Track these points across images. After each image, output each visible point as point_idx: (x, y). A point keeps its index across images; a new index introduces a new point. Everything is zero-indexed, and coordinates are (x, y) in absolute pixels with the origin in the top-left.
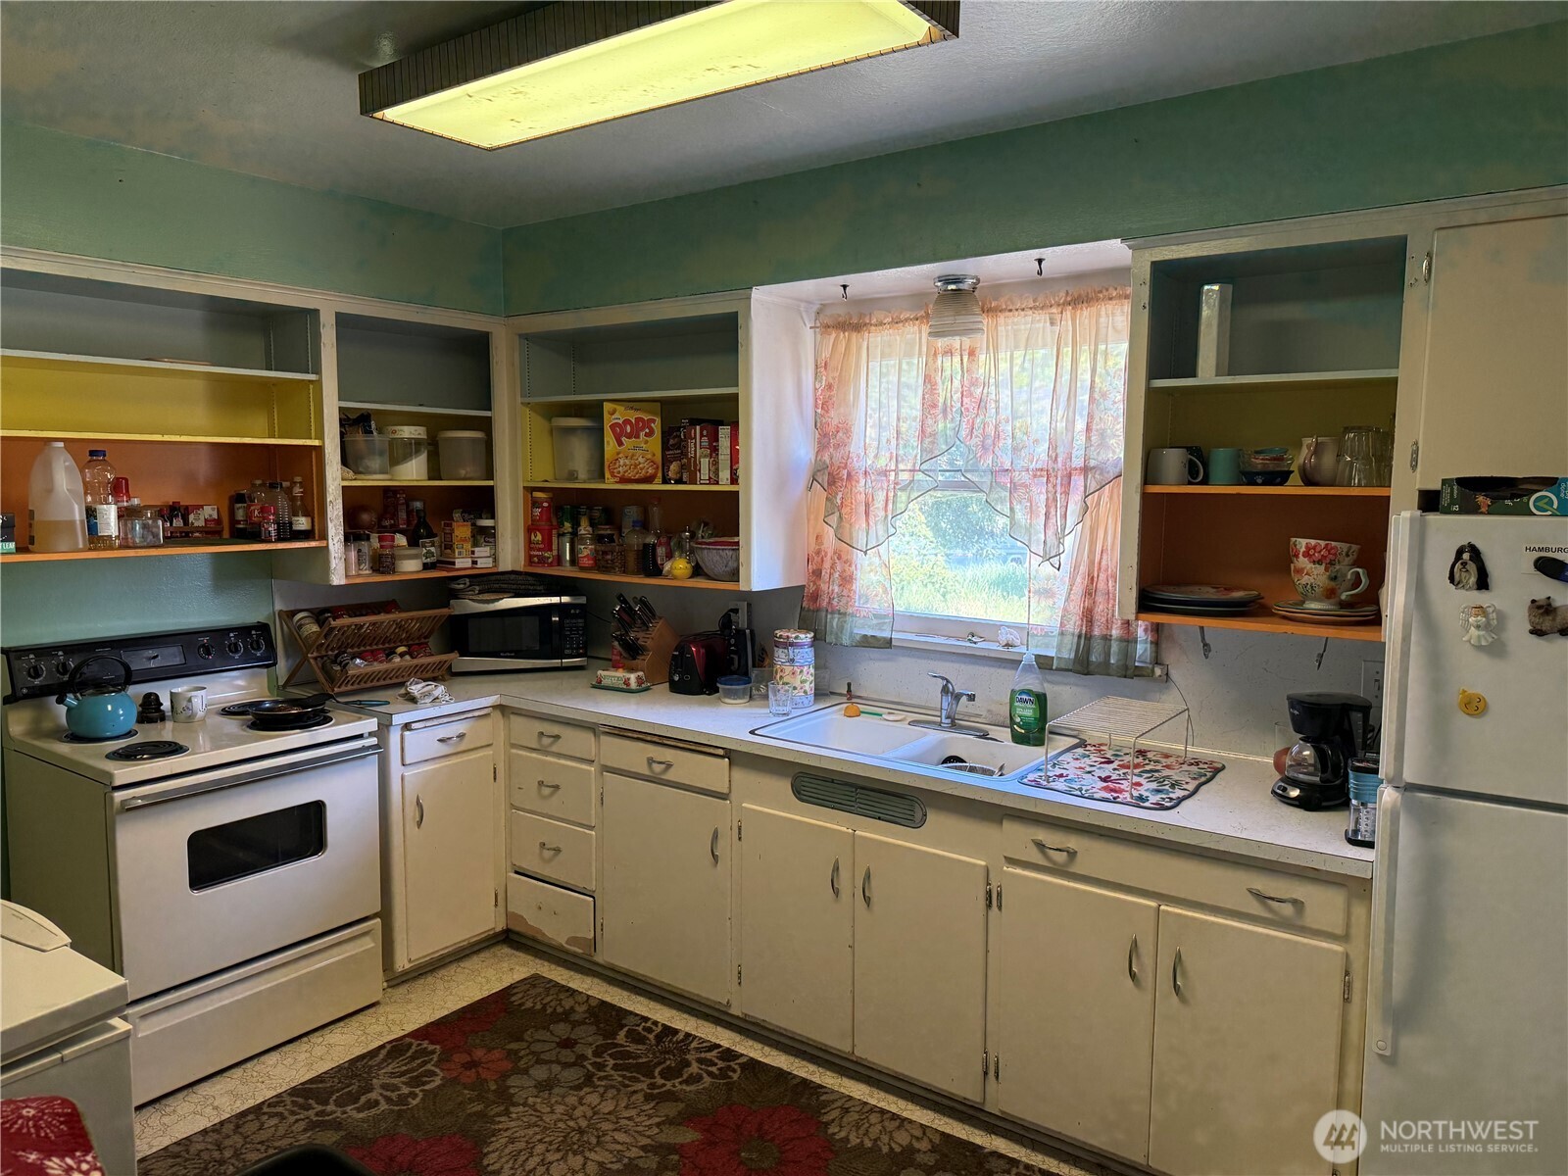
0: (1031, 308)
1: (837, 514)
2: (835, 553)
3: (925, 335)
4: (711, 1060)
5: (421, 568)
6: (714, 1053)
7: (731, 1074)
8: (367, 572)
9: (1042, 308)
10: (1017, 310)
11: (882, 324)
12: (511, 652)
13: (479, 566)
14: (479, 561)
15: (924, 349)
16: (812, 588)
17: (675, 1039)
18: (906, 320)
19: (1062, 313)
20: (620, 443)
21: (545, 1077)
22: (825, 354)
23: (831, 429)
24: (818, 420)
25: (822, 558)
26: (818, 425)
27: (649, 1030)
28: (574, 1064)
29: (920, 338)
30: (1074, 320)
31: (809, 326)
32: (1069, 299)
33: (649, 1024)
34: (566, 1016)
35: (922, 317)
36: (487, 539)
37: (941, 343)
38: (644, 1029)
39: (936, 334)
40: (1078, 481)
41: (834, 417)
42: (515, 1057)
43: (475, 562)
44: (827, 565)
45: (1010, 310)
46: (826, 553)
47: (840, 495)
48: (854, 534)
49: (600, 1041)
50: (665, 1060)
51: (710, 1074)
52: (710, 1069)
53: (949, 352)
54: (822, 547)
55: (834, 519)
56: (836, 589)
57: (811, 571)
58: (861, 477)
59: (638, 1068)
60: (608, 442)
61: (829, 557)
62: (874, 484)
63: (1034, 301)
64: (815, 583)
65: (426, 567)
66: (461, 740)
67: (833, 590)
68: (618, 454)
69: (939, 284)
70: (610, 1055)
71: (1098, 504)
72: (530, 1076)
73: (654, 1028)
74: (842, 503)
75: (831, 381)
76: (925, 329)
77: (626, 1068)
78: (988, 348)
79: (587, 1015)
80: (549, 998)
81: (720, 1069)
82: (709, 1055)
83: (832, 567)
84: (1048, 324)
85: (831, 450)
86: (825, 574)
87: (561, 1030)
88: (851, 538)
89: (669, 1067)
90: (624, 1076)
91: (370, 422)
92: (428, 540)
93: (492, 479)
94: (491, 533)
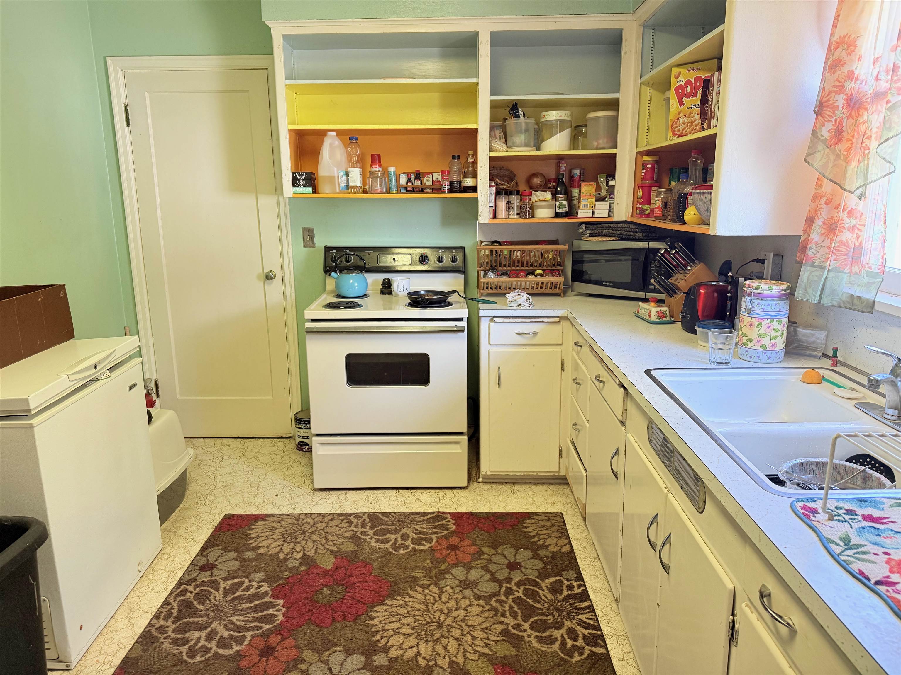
4: (578, 635)
5: (553, 215)
6: (590, 632)
7: (576, 654)
8: (515, 217)
12: (610, 282)
13: (595, 215)
14: (597, 212)
17: (578, 604)
20: (681, 104)
21: (474, 579)
27: (571, 588)
28: (498, 581)
33: (577, 584)
34: (538, 549)
38: (570, 585)
42: (478, 557)
43: (594, 213)
49: (533, 577)
50: (551, 614)
51: (563, 645)
52: (568, 640)
59: (528, 608)
60: (673, 104)
65: (557, 215)
66: (534, 336)
68: (679, 113)
70: (525, 589)
72: (467, 573)
73: (577, 588)
77: (522, 604)
79: (551, 555)
80: (547, 532)
81: (574, 646)
82: (583, 631)
87: (524, 555)
89: (545, 621)
90: (511, 608)
91: (518, 109)
92: (561, 196)
93: (615, 147)
94: (611, 190)
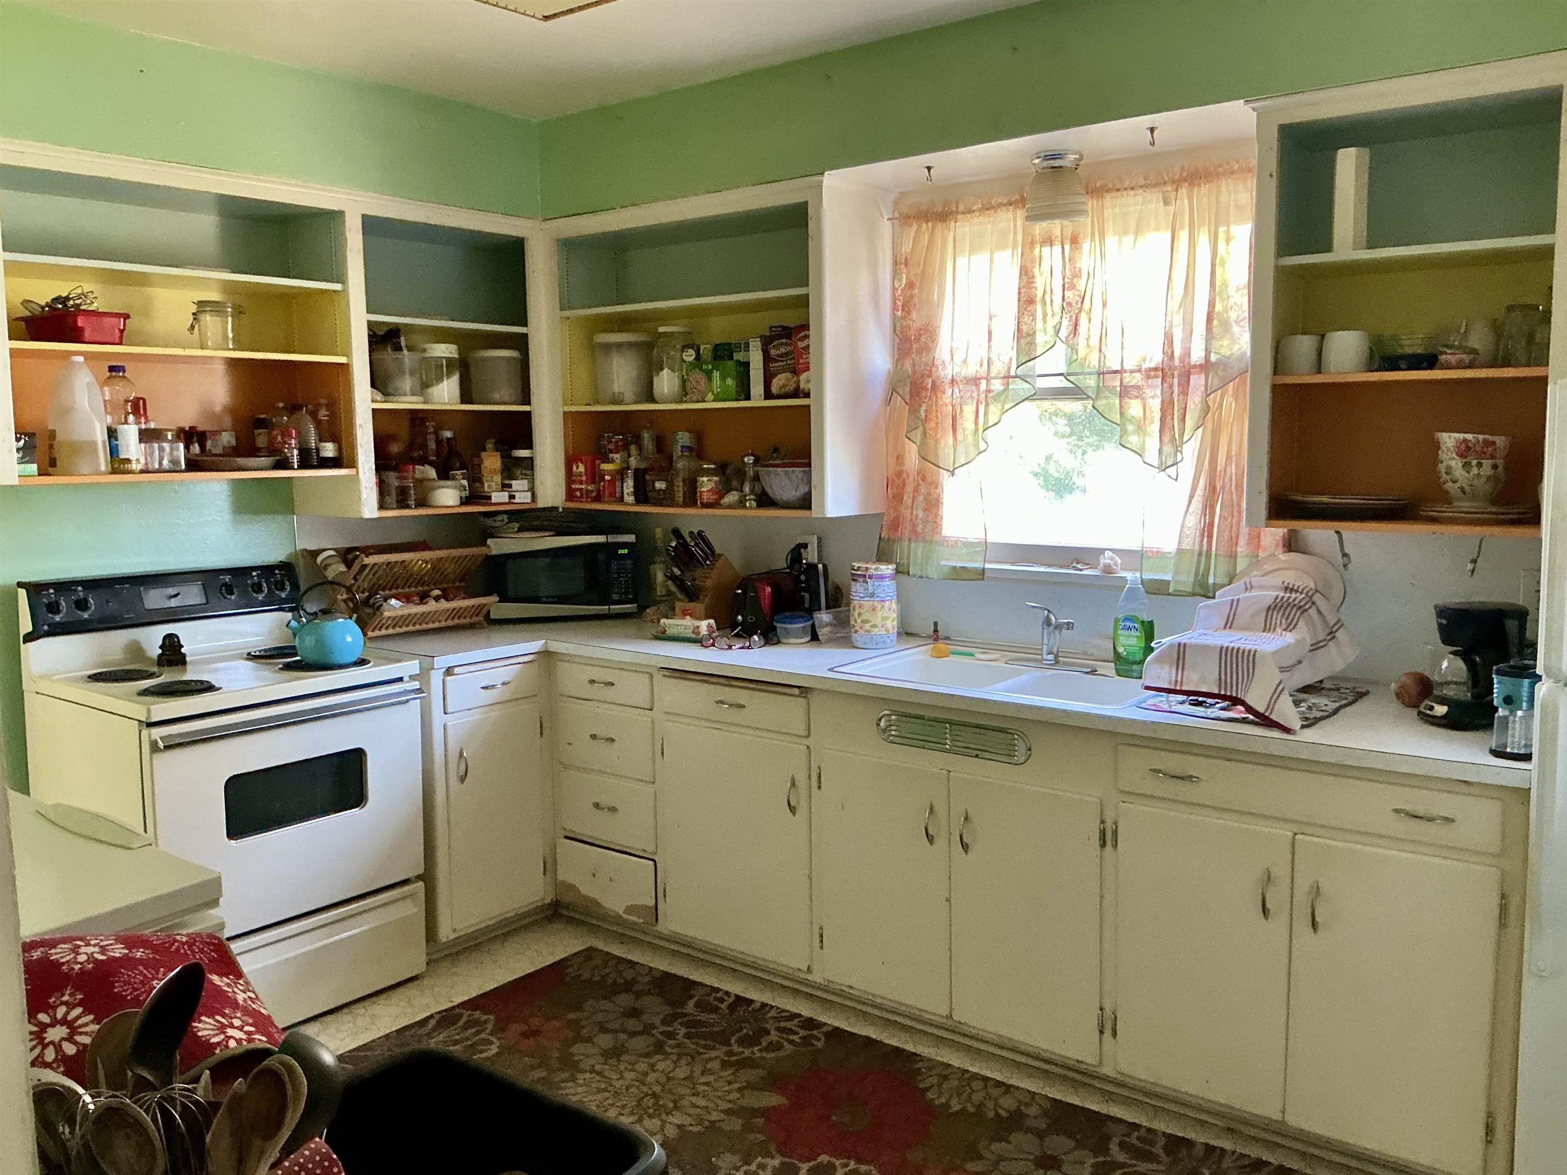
0: (1141, 187)
1: (921, 428)
2: (918, 473)
3: (1019, 223)
4: (791, 1029)
5: (458, 502)
6: (796, 1021)
7: (815, 1042)
9: (1155, 186)
10: (1126, 189)
11: (970, 211)
12: (553, 597)
13: (516, 501)
14: (517, 495)
15: (1020, 238)
16: (893, 515)
17: (750, 1009)
18: (1000, 205)
19: (1177, 190)
21: (611, 1045)
22: (906, 248)
23: (913, 334)
24: (898, 325)
25: (904, 480)
26: (898, 329)
27: (722, 1000)
28: (642, 1033)
29: (1015, 226)
30: (1190, 198)
31: (886, 217)
32: (1184, 175)
33: (720, 995)
34: (628, 987)
35: (1017, 202)
36: (524, 472)
37: (1039, 228)
38: (716, 999)
39: (1033, 217)
40: (1197, 380)
41: (916, 319)
42: (575, 1025)
43: (512, 497)
44: (909, 488)
45: (1118, 190)
46: (908, 475)
47: (924, 407)
48: (940, 452)
49: (667, 1010)
50: (742, 1029)
51: (791, 1042)
52: (791, 1037)
53: (1049, 241)
54: (904, 468)
55: (917, 435)
56: (921, 514)
57: (890, 496)
58: (947, 387)
59: (713, 1036)
61: (911, 478)
62: (962, 393)
63: (1146, 179)
64: (896, 510)
65: (463, 501)
66: (505, 688)
67: (917, 516)
69: (1037, 161)
70: (681, 1024)
71: (1221, 405)
72: (593, 1043)
73: (726, 998)
74: (926, 416)
75: (913, 279)
76: (1020, 214)
77: (698, 1036)
78: (1093, 235)
79: (652, 986)
80: (607, 971)
81: (803, 1038)
82: (788, 1025)
83: (916, 490)
84: (1161, 204)
85: (913, 356)
86: (907, 499)
87: (625, 1000)
88: (937, 456)
89: (747, 1035)
90: (697, 1044)
91: (399, 338)
92: (459, 472)
93: (528, 403)
94: (529, 465)
